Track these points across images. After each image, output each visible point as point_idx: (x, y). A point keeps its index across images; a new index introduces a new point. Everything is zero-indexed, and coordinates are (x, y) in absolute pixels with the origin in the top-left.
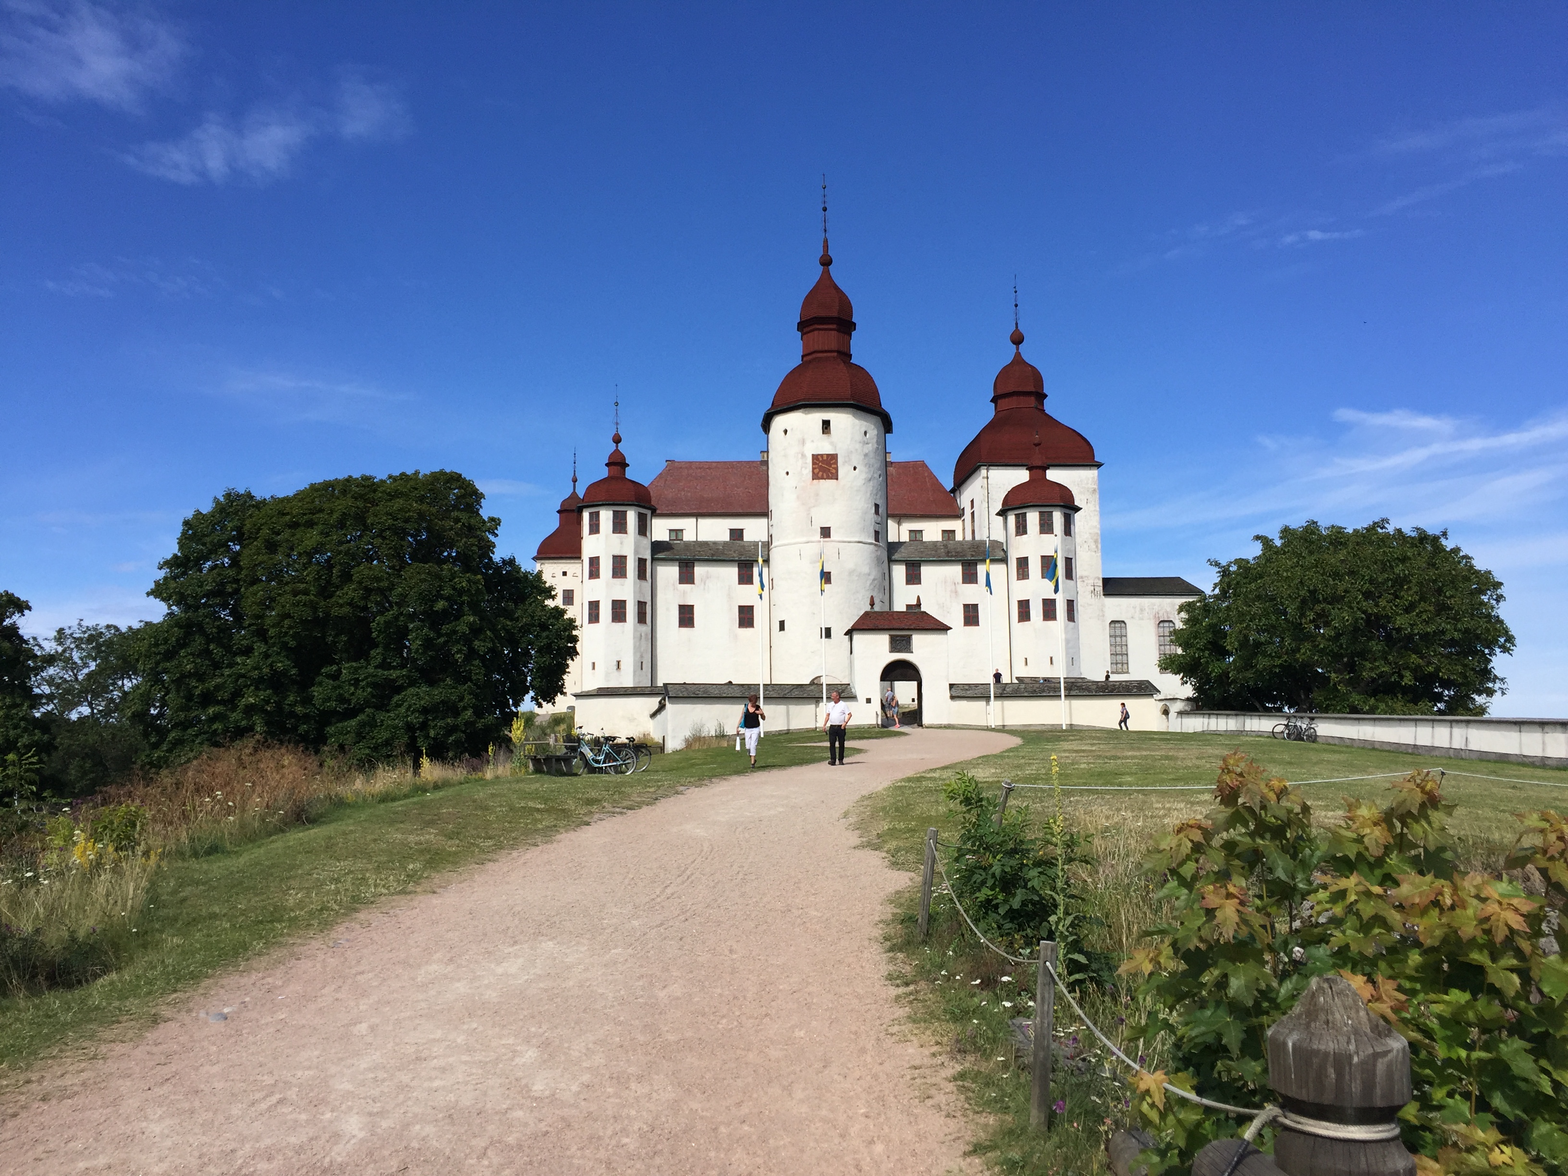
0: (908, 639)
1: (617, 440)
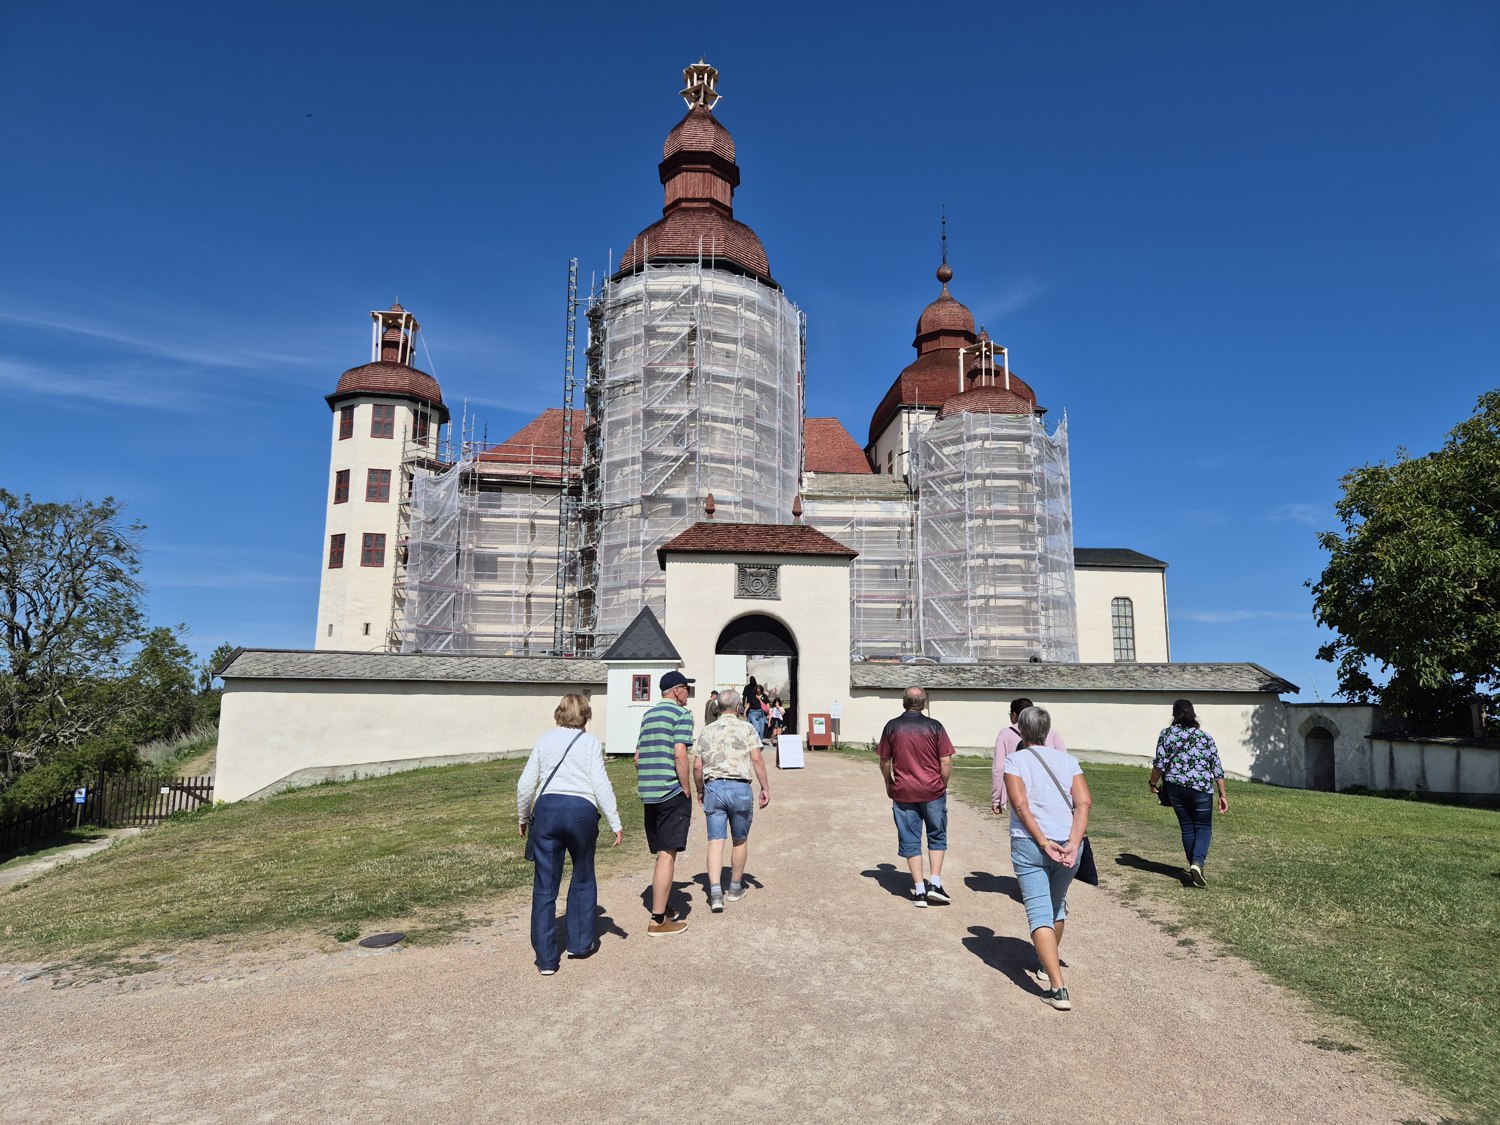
0: (774, 573)
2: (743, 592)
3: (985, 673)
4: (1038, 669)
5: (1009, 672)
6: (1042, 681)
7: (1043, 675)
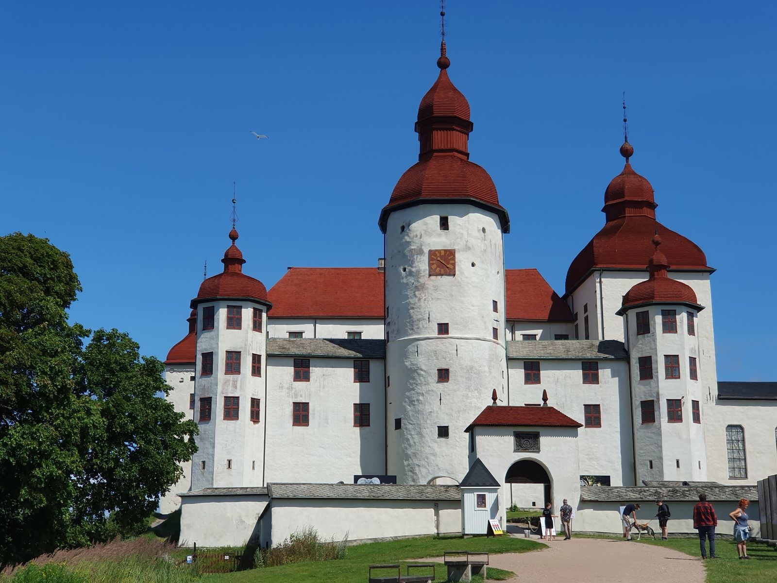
0: (536, 437)
1: (233, 237)
2: (519, 447)
3: (656, 492)
4: (686, 489)
5: (669, 491)
6: (687, 496)
7: (688, 493)
